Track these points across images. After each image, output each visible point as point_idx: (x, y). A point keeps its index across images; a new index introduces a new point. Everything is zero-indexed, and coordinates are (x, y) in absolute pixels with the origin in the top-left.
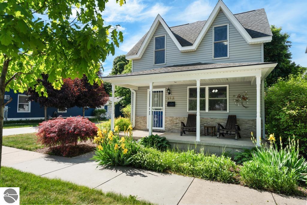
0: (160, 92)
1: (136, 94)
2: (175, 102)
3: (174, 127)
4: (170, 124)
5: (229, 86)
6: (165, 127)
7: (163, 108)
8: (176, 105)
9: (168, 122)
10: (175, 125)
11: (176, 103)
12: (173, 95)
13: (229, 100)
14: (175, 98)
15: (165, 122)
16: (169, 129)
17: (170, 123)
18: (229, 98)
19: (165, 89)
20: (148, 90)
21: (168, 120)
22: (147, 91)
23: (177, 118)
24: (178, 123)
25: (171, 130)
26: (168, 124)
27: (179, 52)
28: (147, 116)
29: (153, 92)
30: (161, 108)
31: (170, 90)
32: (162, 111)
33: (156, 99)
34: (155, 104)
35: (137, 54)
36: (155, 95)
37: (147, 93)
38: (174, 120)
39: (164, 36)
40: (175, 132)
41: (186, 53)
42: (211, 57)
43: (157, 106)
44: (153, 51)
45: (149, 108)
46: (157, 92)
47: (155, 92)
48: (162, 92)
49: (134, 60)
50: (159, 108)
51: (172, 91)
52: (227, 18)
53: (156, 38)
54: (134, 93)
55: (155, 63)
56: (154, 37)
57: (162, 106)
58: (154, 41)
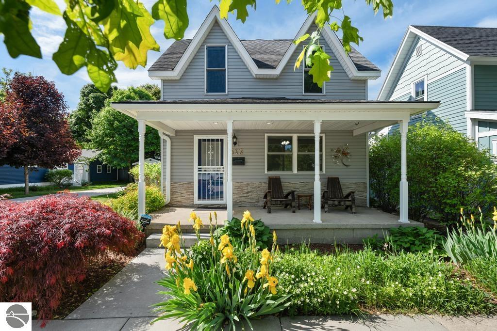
0: (217, 140)
1: (171, 142)
2: (244, 158)
3: (243, 199)
4: (236, 194)
5: (326, 136)
7: (223, 168)
8: (247, 162)
10: (245, 195)
11: (246, 160)
12: (241, 147)
13: (326, 156)
14: (244, 151)
17: (237, 192)
18: (326, 152)
20: (195, 137)
22: (193, 139)
23: (248, 184)
24: (250, 192)
27: (250, 77)
28: (193, 181)
29: (204, 140)
30: (220, 168)
31: (236, 138)
32: (222, 172)
33: (211, 153)
34: (208, 161)
35: (173, 70)
36: (208, 145)
37: (193, 142)
38: (243, 187)
39: (224, 47)
40: (245, 207)
41: (263, 81)
42: (300, 91)
43: (213, 165)
44: (204, 68)
45: (199, 168)
46: (213, 140)
47: (209, 140)
48: (222, 140)
49: (165, 82)
50: (217, 168)
51: (240, 140)
52: (322, 37)
53: (208, 47)
54: (167, 140)
55: (208, 92)
56: (206, 45)
57: (222, 165)
58: (204, 52)
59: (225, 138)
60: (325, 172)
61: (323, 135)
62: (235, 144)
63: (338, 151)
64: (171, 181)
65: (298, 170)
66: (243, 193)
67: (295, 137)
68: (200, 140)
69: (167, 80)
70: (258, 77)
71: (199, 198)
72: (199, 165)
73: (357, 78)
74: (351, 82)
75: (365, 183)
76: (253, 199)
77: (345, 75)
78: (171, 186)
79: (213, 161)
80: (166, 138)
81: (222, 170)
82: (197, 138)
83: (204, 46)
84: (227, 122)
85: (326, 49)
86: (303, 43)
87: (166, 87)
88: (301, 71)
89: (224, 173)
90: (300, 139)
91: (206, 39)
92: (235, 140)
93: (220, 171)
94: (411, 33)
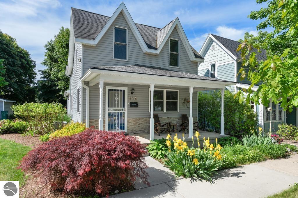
0: (121, 90)
1: (90, 90)
2: (137, 103)
3: (136, 128)
5: (180, 91)
6: (128, 130)
7: (125, 109)
8: (139, 105)
9: (130, 124)
10: (138, 126)
12: (136, 96)
13: (179, 102)
14: (137, 98)
15: (128, 124)
16: (132, 131)
17: (133, 124)
18: (179, 100)
19: (127, 88)
21: (130, 121)
22: (105, 89)
23: (139, 119)
24: (141, 124)
25: (134, 132)
26: (131, 125)
27: (141, 52)
28: (105, 118)
29: (112, 90)
30: (123, 109)
31: (134, 90)
32: (124, 112)
33: (117, 98)
34: (115, 104)
35: (94, 40)
36: (115, 93)
37: (105, 91)
38: (137, 121)
39: (125, 30)
40: (138, 133)
41: (148, 55)
42: (167, 64)
43: (118, 107)
44: (113, 42)
45: (109, 109)
46: (118, 90)
47: (115, 90)
48: (124, 91)
49: (85, 46)
50: (121, 109)
51: (135, 91)
52: (178, 35)
53: (115, 28)
54: (87, 89)
55: (115, 57)
56: (114, 26)
57: (124, 107)
58: (113, 30)
59: (126, 89)
60: (179, 112)
61: (178, 90)
62: (132, 93)
63: (185, 100)
64: (90, 118)
65: (167, 110)
66: (137, 125)
67: (165, 90)
68: (109, 90)
69: (86, 46)
70: (146, 53)
71: (109, 129)
72: (109, 107)
73: (194, 61)
74: (191, 62)
75: (196, 117)
76: (142, 128)
77: (188, 58)
78: (90, 121)
79: (118, 104)
80: (86, 87)
81: (124, 110)
82: (107, 88)
83: (113, 26)
84: (150, 84)
85: (180, 43)
86: (170, 37)
87: (85, 50)
88: (168, 53)
89: (125, 112)
90: (167, 92)
91: (114, 22)
92: (133, 91)
93: (123, 111)
94: (210, 37)
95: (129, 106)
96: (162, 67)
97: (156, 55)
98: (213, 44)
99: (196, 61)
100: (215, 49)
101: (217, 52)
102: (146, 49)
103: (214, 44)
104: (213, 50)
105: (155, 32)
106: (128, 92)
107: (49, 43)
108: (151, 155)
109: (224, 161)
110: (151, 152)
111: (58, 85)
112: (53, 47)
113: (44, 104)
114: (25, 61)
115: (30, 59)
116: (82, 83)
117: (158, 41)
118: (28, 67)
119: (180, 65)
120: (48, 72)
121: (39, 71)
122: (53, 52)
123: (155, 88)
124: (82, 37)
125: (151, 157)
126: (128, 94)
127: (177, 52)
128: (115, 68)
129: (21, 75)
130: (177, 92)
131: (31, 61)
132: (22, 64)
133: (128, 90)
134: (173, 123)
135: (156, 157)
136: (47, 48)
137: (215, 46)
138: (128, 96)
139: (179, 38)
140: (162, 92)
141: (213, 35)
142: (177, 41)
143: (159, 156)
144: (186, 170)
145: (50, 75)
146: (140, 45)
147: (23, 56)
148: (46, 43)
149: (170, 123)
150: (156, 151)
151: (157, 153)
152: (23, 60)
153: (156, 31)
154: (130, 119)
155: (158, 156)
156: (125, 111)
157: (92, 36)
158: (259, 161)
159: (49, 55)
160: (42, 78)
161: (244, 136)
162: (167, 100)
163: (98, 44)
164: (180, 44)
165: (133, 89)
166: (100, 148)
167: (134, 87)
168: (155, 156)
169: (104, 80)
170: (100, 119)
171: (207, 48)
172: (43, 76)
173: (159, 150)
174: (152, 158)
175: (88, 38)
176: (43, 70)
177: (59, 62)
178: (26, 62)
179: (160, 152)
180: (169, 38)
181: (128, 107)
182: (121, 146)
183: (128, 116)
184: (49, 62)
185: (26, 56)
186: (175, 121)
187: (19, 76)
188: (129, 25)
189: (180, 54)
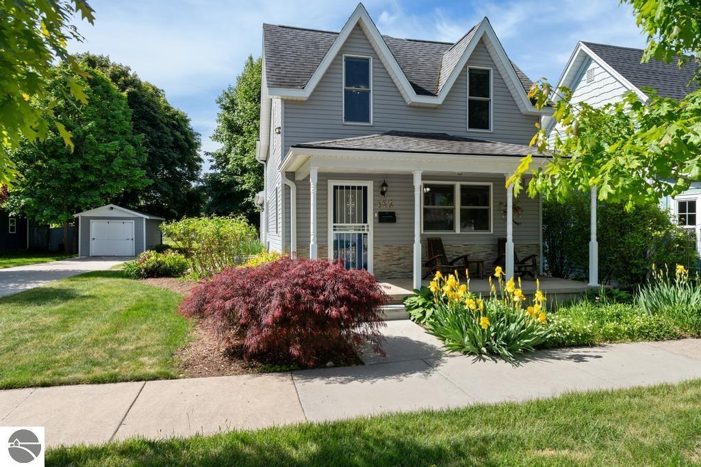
0: (359, 188)
1: (297, 189)
2: (394, 213)
3: (393, 268)
4: (385, 261)
5: (493, 185)
6: (374, 270)
7: (368, 226)
8: (399, 218)
9: (380, 258)
10: (396, 263)
11: (396, 215)
12: (391, 198)
13: (494, 210)
14: (394, 203)
15: (374, 258)
16: (384, 272)
17: (385, 259)
18: (494, 206)
19: (372, 182)
20: (329, 184)
21: (380, 252)
22: (327, 185)
23: (400, 248)
24: (403, 258)
25: (388, 274)
26: (381, 261)
27: (403, 103)
28: (327, 244)
29: (342, 187)
30: (364, 226)
31: (387, 186)
32: (366, 232)
33: (351, 205)
34: (348, 216)
35: (303, 88)
36: (348, 194)
37: (327, 190)
38: (393, 252)
39: (368, 60)
40: (396, 278)
42: (464, 125)
43: (354, 222)
44: (342, 88)
45: (335, 227)
46: (354, 188)
47: (348, 188)
48: (365, 188)
49: (287, 103)
50: (360, 227)
51: (389, 189)
52: (490, 56)
53: (346, 58)
54: (291, 187)
55: (346, 119)
56: (344, 55)
57: (365, 221)
58: (342, 65)
59: (370, 185)
60: (492, 232)
61: (491, 184)
62: (383, 193)
65: (463, 226)
66: (395, 260)
67: (458, 185)
68: (335, 188)
69: (290, 101)
70: (413, 104)
72: (334, 222)
73: (529, 114)
74: (523, 117)
75: (538, 246)
76: (406, 267)
77: (515, 107)
78: (297, 251)
80: (290, 183)
81: (366, 228)
82: (332, 184)
83: (342, 56)
84: (413, 172)
85: (494, 74)
86: (467, 63)
87: (288, 111)
88: (464, 99)
89: (368, 233)
90: (463, 188)
91: (344, 46)
92: (385, 189)
93: (363, 230)
94: (581, 50)
95: (377, 221)
96: (451, 134)
97: (436, 108)
98: (590, 67)
99: (536, 114)
100: (596, 79)
101: (601, 84)
102: (412, 97)
103: (593, 65)
104: (590, 81)
105: (439, 55)
106: (374, 191)
107: (226, 93)
108: (412, 318)
109: (560, 331)
110: (413, 312)
111: (244, 183)
112: (232, 102)
113: (216, 218)
114: (182, 134)
115: (190, 129)
116: (282, 176)
117: (442, 76)
118: (187, 145)
119: (494, 125)
120: (225, 154)
121: (207, 154)
122: (234, 112)
123: (422, 179)
124: (282, 84)
125: (413, 321)
126: (374, 195)
127: (488, 96)
128: (341, 143)
129: (174, 164)
130: (488, 188)
131: (192, 135)
132: (176, 140)
133: (374, 186)
134: (479, 258)
135: (422, 322)
136: (223, 105)
137: (596, 72)
138: (374, 200)
139: (492, 63)
140: (452, 188)
141: (588, 45)
142: (488, 71)
143: (429, 319)
144: (467, 339)
145: (227, 161)
146: (400, 88)
147: (178, 124)
148: (221, 94)
149: (465, 257)
150: (422, 310)
151: (424, 313)
152: (178, 134)
153: (442, 51)
154: (379, 248)
155: (425, 320)
156: (368, 230)
157: (299, 80)
158: (658, 338)
159: (226, 119)
160: (212, 167)
161: (642, 287)
162: (464, 207)
163: (312, 95)
164: (494, 78)
165: (385, 185)
166: (297, 284)
167: (386, 180)
168: (420, 319)
169: (318, 168)
170: (312, 243)
171: (575, 77)
172: (214, 163)
173: (429, 308)
174: (414, 323)
175: (292, 86)
176: (214, 151)
177: (244, 132)
178: (183, 137)
179: (429, 313)
180: (465, 67)
181: (374, 223)
182: (334, 281)
183: (374, 241)
184: (226, 133)
185: (182, 124)
186: (484, 254)
187: (170, 166)
188: (376, 49)
189: (494, 100)
